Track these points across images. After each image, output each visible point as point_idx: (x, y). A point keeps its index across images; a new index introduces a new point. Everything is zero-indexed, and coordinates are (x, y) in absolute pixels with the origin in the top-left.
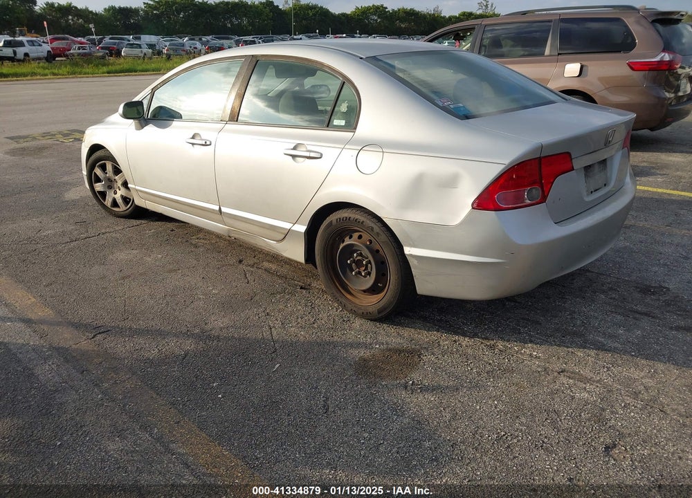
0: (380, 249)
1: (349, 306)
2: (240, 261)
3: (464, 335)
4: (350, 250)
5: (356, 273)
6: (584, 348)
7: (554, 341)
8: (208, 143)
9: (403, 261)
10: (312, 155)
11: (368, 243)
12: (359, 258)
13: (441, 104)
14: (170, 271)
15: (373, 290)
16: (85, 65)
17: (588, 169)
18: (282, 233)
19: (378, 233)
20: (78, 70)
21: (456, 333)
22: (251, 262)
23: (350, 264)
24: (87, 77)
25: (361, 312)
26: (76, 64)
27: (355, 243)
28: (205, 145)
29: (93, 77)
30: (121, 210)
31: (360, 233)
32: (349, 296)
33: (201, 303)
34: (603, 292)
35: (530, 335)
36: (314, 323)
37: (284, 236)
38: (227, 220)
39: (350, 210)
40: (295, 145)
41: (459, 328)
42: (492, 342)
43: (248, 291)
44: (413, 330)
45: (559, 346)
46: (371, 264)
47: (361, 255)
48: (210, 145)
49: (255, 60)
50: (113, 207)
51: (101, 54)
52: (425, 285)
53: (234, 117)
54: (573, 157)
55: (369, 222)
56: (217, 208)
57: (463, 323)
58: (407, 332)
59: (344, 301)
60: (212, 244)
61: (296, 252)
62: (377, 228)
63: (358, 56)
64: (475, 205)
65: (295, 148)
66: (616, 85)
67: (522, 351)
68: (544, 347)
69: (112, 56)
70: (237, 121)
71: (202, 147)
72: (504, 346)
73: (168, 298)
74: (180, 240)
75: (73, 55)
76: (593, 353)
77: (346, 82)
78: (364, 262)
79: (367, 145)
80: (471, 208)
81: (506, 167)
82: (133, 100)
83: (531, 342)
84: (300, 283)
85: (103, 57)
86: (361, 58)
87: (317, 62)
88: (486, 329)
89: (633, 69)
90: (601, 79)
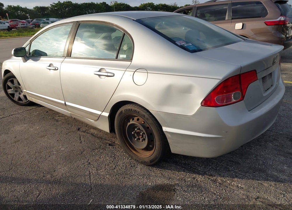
0: (149, 126)
1: (135, 158)
2: (79, 129)
3: (199, 174)
4: (133, 126)
5: (137, 139)
6: (267, 180)
7: (249, 176)
8: (56, 69)
9: (163, 135)
10: (109, 74)
11: (143, 123)
12: (138, 131)
13: (179, 44)
14: (42, 137)
15: (147, 149)
16: (24, 32)
17: (264, 78)
18: (96, 116)
19: (147, 119)
20: (20, 34)
21: (194, 172)
22: (84, 130)
23: (134, 134)
24: (24, 37)
25: (141, 161)
26: (20, 32)
27: (136, 123)
28: (55, 70)
29: (27, 37)
30: (23, 102)
31: (138, 118)
32: (134, 152)
33: (54, 157)
34: (271, 141)
35: (235, 172)
36: (115, 169)
37: (97, 118)
38: (69, 109)
39: (131, 105)
40: (99, 69)
41: (195, 169)
42: (215, 178)
43: (80, 148)
44: (170, 171)
45: (253, 179)
46: (145, 134)
47: (139, 129)
48: (58, 70)
49: (78, 24)
50: (19, 101)
51: (31, 27)
52: (175, 148)
53: (69, 55)
54: (257, 72)
55: (143, 112)
56: (63, 102)
57: (198, 165)
58: (167, 173)
59: (132, 154)
60: (65, 119)
61: (105, 127)
62: (147, 115)
63: (132, 19)
64: (203, 104)
65: (100, 71)
66: (259, 32)
67: (232, 184)
68: (244, 181)
69: (36, 27)
70: (71, 56)
71: (54, 71)
72: (222, 180)
73: (37, 154)
74: (50, 117)
75: (19, 28)
76: (273, 183)
77: (125, 33)
78: (141, 134)
79: (139, 68)
80: (200, 105)
81: (221, 81)
82: (23, 47)
83: (237, 177)
84: (109, 142)
85: (32, 28)
86: (134, 20)
87: (110, 23)
88: (210, 169)
89: (267, 25)
90: (252, 30)
